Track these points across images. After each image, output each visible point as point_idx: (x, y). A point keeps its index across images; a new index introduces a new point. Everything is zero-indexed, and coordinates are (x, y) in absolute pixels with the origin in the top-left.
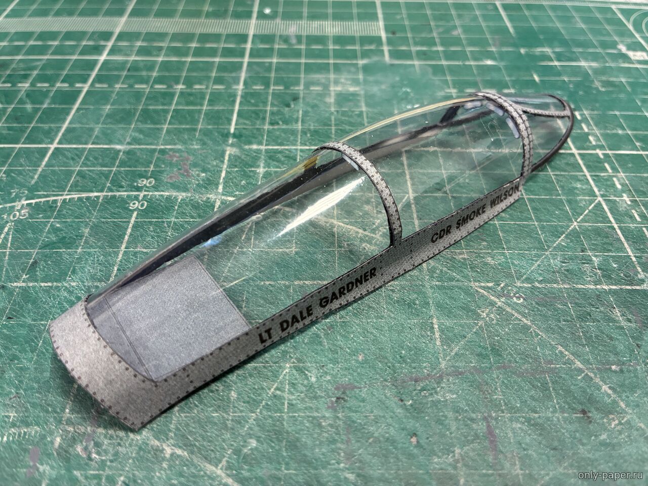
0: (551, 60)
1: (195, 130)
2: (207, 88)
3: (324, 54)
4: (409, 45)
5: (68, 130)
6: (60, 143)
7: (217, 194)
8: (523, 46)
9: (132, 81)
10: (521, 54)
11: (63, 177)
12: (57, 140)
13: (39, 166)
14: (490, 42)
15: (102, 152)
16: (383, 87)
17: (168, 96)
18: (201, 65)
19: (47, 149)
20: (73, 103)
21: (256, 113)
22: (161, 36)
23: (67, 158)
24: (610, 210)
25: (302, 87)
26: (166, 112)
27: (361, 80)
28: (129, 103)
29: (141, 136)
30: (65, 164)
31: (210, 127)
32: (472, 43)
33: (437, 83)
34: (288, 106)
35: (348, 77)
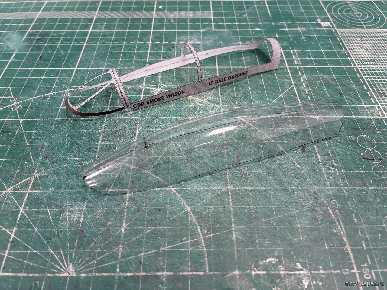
0: (285, 28)
1: (132, 61)
2: (136, 43)
3: (186, 27)
4: (223, 22)
5: (80, 62)
6: (78, 67)
7: (143, 86)
8: (274, 22)
9: (104, 41)
10: (272, 25)
11: (82, 80)
12: (77, 66)
13: (71, 76)
14: (260, 20)
15: (96, 70)
16: (211, 41)
17: (120, 47)
18: (132, 33)
19: (73, 70)
20: (81, 51)
21: (157, 54)
22: (114, 20)
23: (82, 73)
24: (296, 89)
25: (176, 42)
26: (120, 53)
27: (202, 39)
28: (104, 50)
29: (111, 64)
30: (82, 76)
31: (138, 60)
32: (251, 20)
33: (234, 39)
34: (170, 50)
35: (196, 37)
